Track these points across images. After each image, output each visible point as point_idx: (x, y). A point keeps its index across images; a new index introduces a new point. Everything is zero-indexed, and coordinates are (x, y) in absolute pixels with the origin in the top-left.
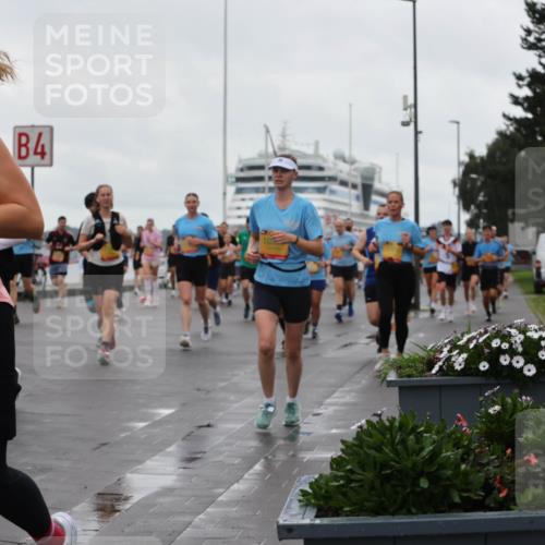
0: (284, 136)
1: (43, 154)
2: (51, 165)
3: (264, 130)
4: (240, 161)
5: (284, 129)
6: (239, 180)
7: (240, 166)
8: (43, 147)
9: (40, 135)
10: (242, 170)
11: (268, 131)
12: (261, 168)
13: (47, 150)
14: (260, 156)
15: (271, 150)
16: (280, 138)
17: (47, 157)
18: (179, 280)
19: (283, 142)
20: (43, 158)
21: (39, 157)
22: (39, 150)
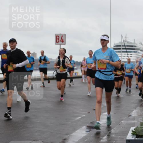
0: (126, 38)
1: (63, 41)
2: (65, 44)
3: (121, 36)
4: (114, 44)
5: (126, 36)
6: (114, 49)
7: (115, 45)
8: (63, 39)
9: (62, 36)
10: (115, 46)
11: (122, 36)
12: (120, 46)
13: (64, 40)
14: (120, 43)
15: (123, 41)
16: (125, 38)
17: (64, 42)
18: (87, 76)
19: (126, 39)
20: (63, 42)
21: (62, 42)
22: (62, 40)
